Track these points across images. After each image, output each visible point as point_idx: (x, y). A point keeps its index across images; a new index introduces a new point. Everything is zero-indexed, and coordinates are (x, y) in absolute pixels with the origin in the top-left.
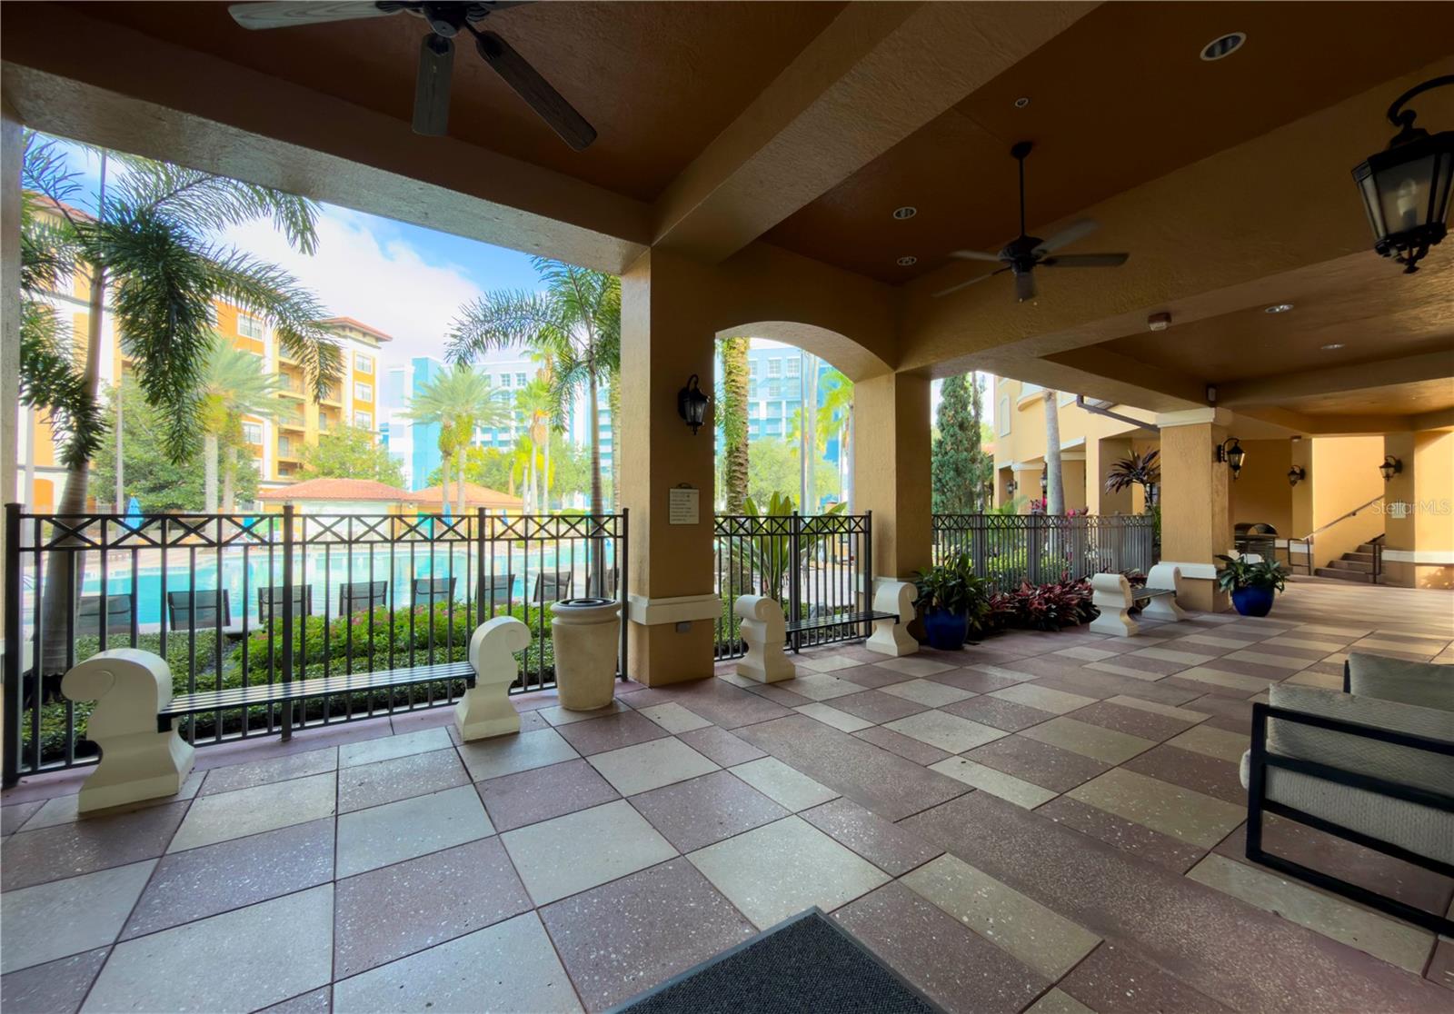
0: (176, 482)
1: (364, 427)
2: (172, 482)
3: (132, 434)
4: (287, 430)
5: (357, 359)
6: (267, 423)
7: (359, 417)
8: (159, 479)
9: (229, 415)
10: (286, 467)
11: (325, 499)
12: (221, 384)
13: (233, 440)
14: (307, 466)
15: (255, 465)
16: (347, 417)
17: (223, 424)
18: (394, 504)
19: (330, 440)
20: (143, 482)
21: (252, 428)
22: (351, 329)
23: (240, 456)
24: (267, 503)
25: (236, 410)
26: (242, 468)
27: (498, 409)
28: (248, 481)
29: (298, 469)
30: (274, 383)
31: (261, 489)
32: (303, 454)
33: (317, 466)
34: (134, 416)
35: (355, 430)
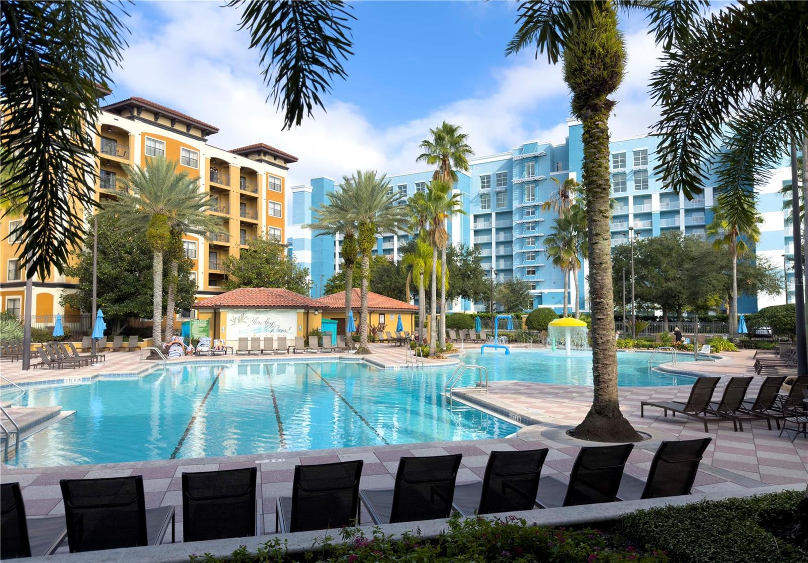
0: (134, 294)
1: (277, 240)
2: (131, 294)
3: (105, 253)
4: (216, 245)
5: (271, 180)
6: (201, 239)
7: (272, 232)
8: (122, 291)
9: (172, 232)
10: (214, 279)
11: (245, 307)
12: (165, 205)
13: (175, 255)
14: (232, 278)
15: (192, 277)
16: (263, 232)
17: (167, 241)
18: (303, 311)
19: (249, 253)
20: (111, 294)
21: (190, 245)
22: (265, 153)
23: (181, 269)
24: (200, 311)
25: (177, 228)
26: (182, 280)
27: (397, 215)
28: (186, 291)
29: (224, 280)
30: (206, 202)
31: (196, 298)
32: (228, 266)
33: (240, 277)
34: (106, 238)
35: (268, 244)
